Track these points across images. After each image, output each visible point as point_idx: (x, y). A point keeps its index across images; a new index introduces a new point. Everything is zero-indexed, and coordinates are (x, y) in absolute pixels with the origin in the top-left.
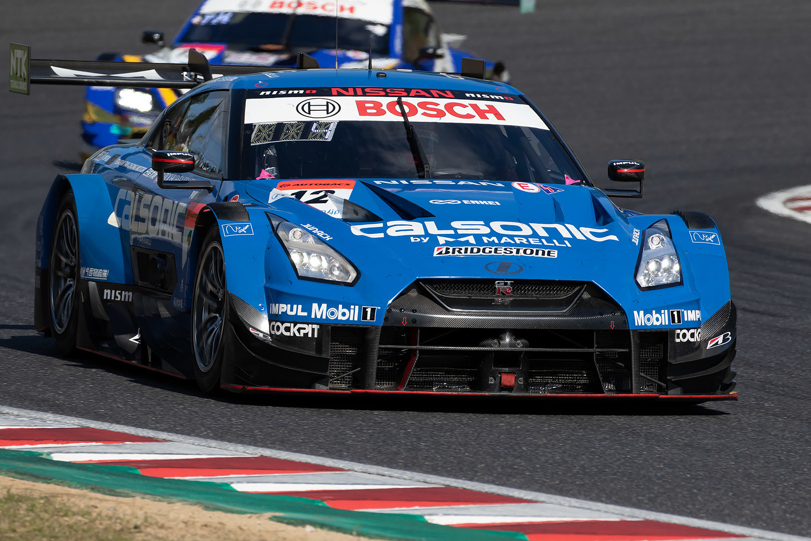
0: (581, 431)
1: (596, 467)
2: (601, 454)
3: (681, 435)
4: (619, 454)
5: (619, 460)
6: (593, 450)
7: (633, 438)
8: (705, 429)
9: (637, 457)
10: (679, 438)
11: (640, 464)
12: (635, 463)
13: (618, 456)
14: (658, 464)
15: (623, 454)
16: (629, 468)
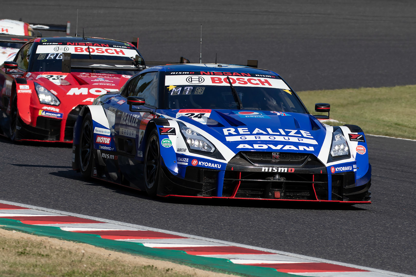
1: (129, 209)
5: (138, 206)
6: (128, 202)
11: (146, 208)
12: (145, 208)
13: (138, 205)
14: (154, 209)
15: (140, 204)
16: (142, 210)
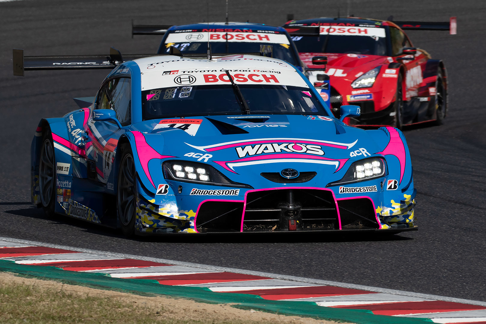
0: (401, 252)
1: (410, 272)
2: (412, 265)
3: (456, 253)
4: (422, 265)
5: (422, 268)
6: (408, 263)
7: (430, 255)
8: (469, 249)
9: (432, 266)
10: (455, 255)
11: (434, 270)
12: (431, 269)
13: (421, 266)
14: (444, 270)
15: (425, 265)
16: (428, 272)
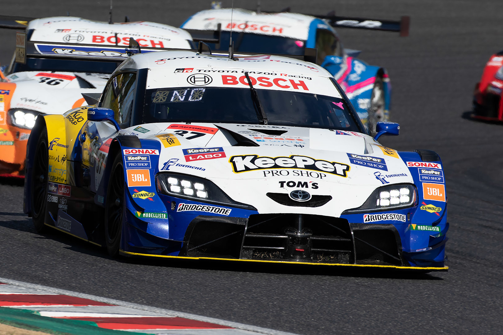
0: (389, 306)
1: (398, 330)
2: (402, 322)
3: (456, 311)
4: (414, 322)
5: (413, 326)
6: (396, 319)
7: (423, 312)
8: (471, 307)
9: (425, 325)
10: (454, 313)
11: (427, 329)
12: (425, 328)
13: (413, 324)
14: (440, 330)
15: (417, 323)
16: (420, 332)
